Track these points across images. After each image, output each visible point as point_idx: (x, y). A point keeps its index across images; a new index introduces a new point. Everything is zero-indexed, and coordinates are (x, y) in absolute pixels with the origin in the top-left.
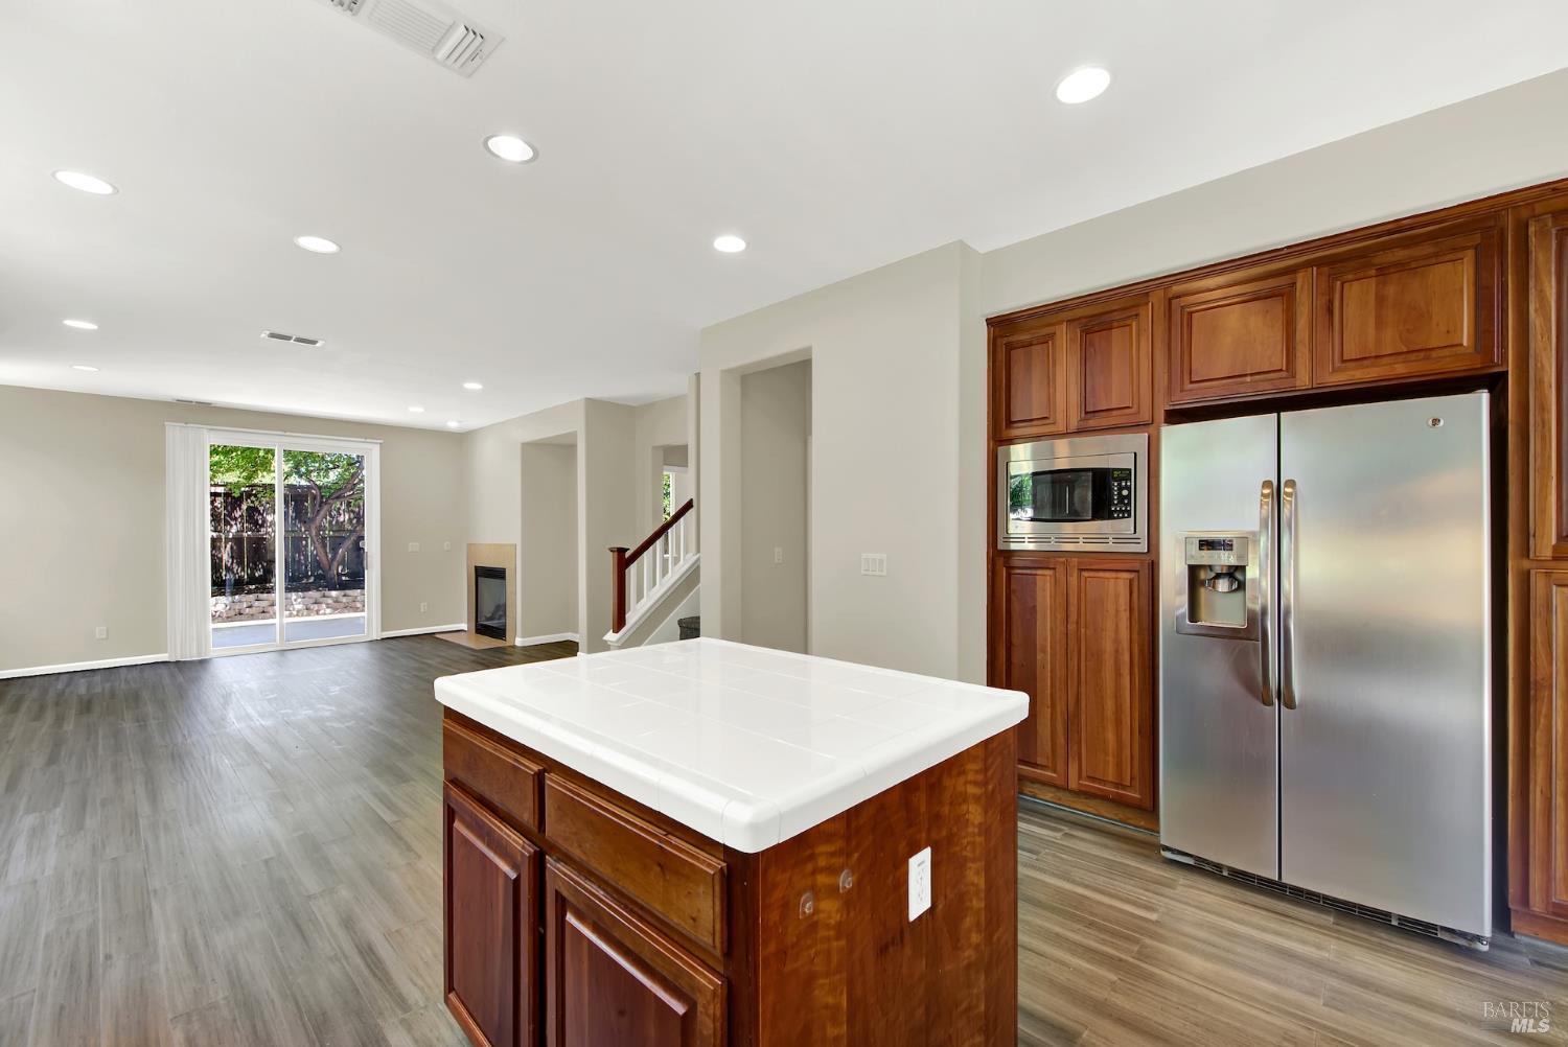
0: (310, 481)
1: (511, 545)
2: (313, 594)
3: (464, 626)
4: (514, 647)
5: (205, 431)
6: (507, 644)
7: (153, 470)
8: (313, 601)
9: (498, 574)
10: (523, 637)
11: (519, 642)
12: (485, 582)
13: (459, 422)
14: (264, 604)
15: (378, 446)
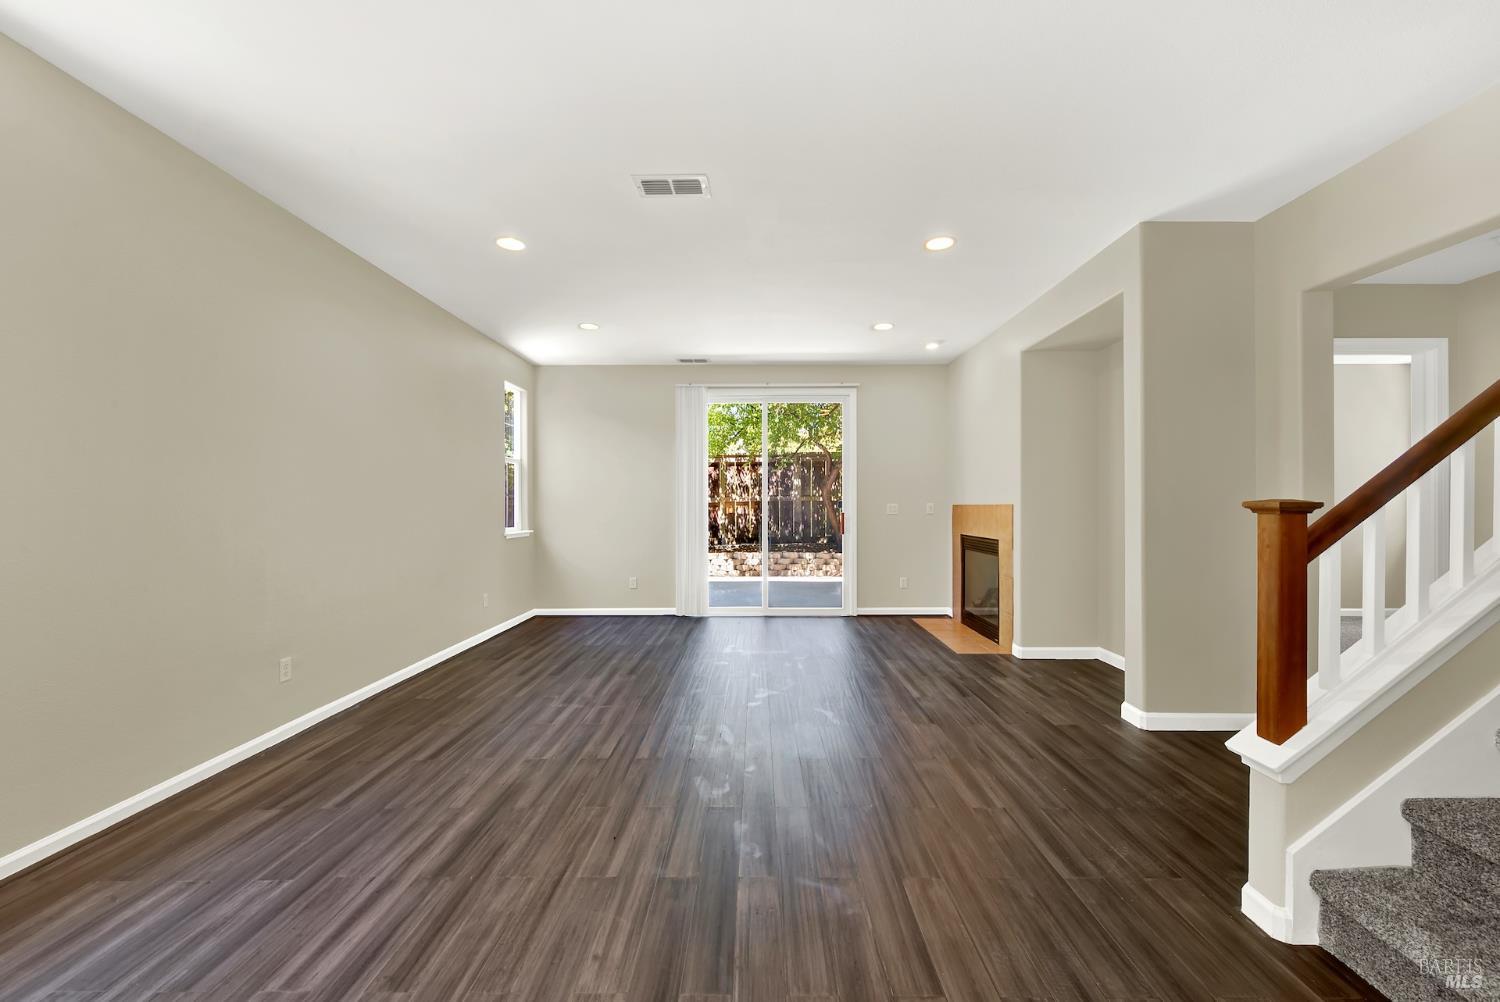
0: (821, 446)
1: (1007, 506)
2: (824, 555)
3: (949, 611)
4: (1009, 658)
5: (704, 390)
6: (1002, 652)
7: (663, 429)
8: (822, 561)
9: (989, 547)
10: (1023, 644)
11: (1018, 651)
12: (974, 556)
13: (940, 342)
14: (787, 561)
15: (855, 390)
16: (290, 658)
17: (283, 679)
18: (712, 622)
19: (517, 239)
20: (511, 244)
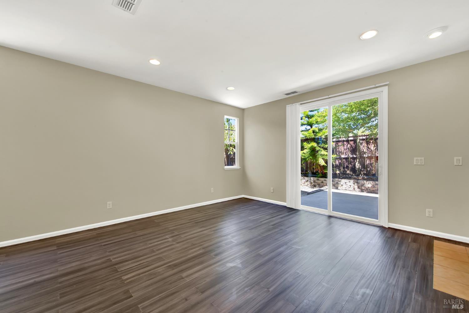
5: (298, 106)
15: (387, 87)
16: (111, 202)
17: (108, 208)
18: (301, 212)
19: (157, 60)
20: (155, 62)
